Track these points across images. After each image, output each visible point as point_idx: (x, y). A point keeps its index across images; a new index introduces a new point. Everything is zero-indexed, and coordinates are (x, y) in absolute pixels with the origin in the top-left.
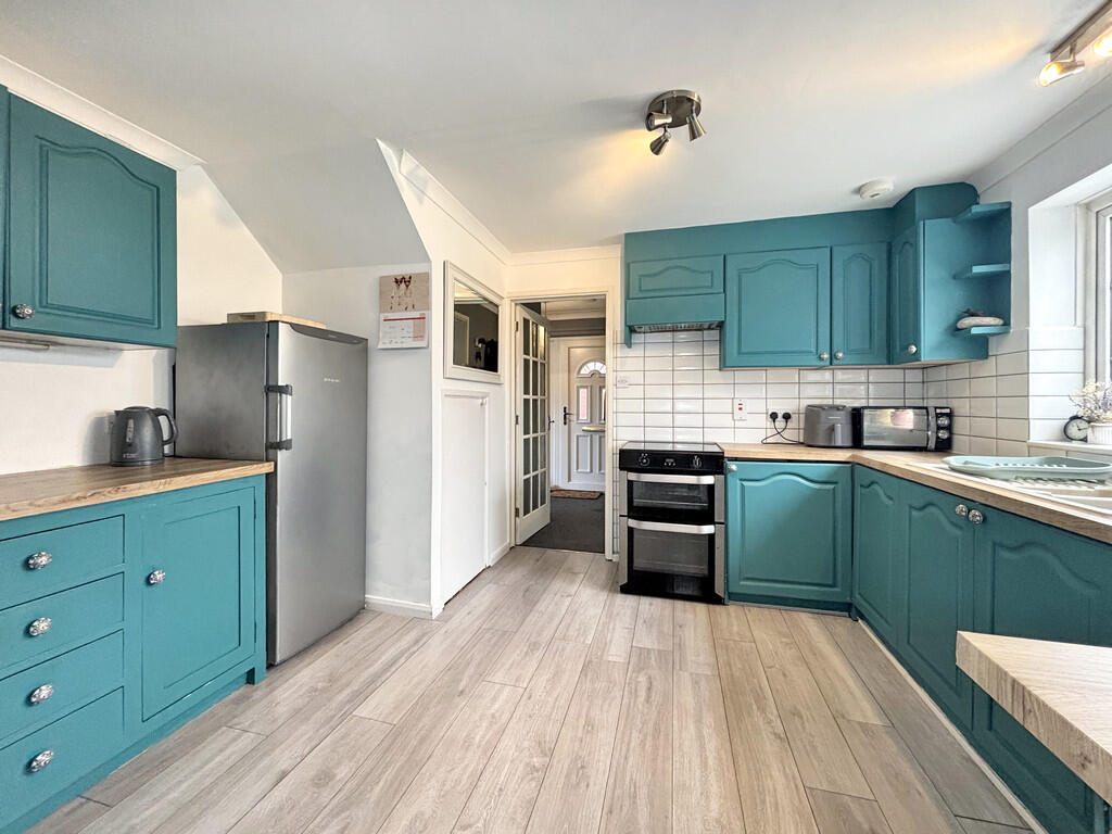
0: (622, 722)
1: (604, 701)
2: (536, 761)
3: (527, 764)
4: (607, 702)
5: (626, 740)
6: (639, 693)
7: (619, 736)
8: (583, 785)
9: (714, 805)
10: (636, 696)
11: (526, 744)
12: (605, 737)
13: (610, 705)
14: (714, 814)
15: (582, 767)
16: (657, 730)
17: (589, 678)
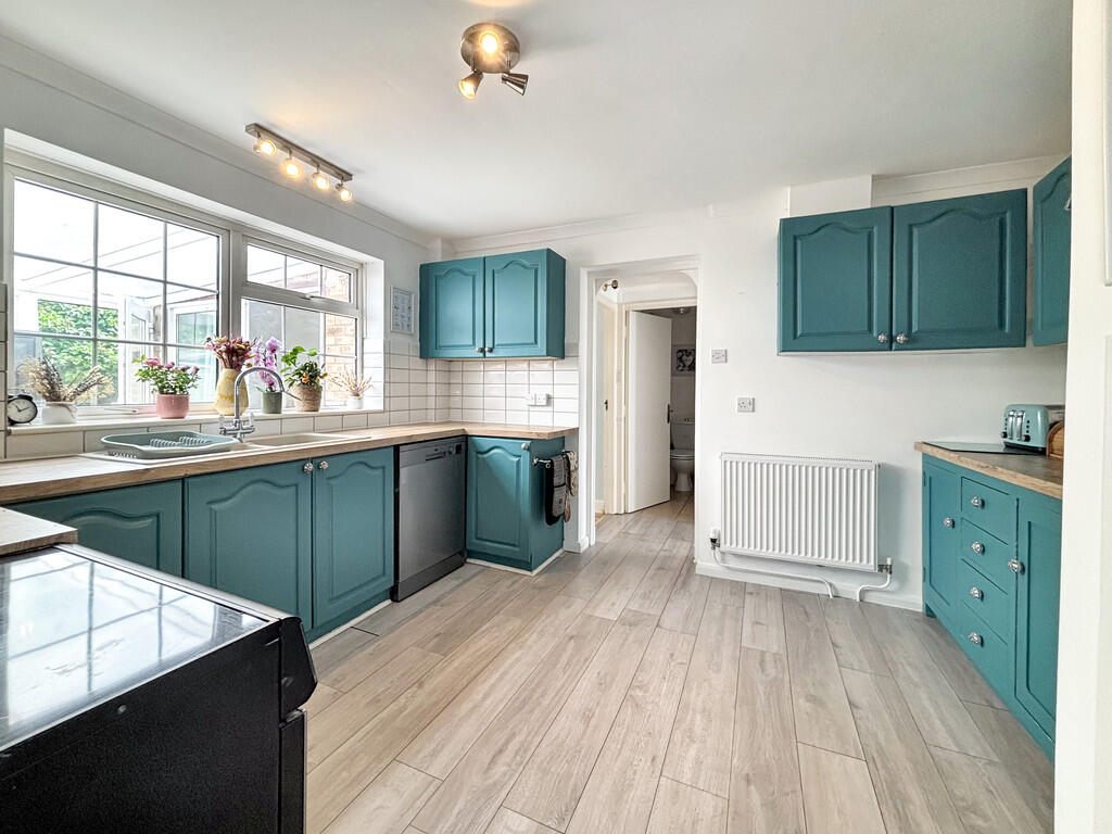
0: (553, 715)
1: (563, 742)
2: (639, 693)
3: (646, 691)
4: (560, 740)
5: (556, 699)
6: (518, 745)
7: (562, 702)
8: (602, 674)
9: (517, 655)
10: (522, 743)
11: (650, 707)
12: (575, 704)
13: (557, 737)
14: (521, 652)
15: (601, 684)
16: (524, 703)
17: (571, 783)
